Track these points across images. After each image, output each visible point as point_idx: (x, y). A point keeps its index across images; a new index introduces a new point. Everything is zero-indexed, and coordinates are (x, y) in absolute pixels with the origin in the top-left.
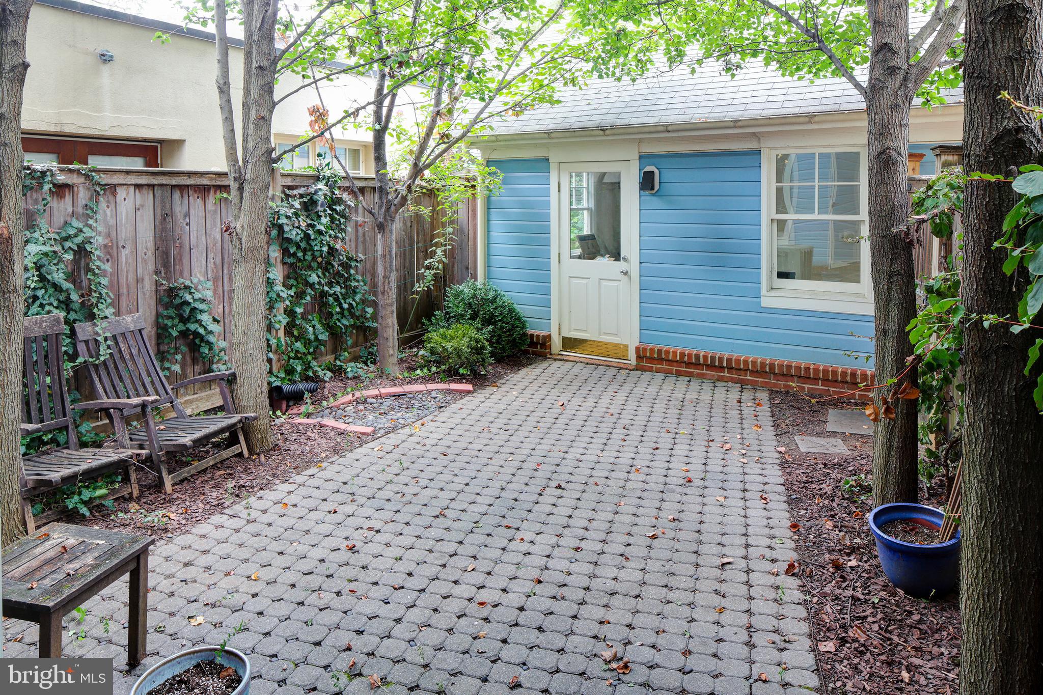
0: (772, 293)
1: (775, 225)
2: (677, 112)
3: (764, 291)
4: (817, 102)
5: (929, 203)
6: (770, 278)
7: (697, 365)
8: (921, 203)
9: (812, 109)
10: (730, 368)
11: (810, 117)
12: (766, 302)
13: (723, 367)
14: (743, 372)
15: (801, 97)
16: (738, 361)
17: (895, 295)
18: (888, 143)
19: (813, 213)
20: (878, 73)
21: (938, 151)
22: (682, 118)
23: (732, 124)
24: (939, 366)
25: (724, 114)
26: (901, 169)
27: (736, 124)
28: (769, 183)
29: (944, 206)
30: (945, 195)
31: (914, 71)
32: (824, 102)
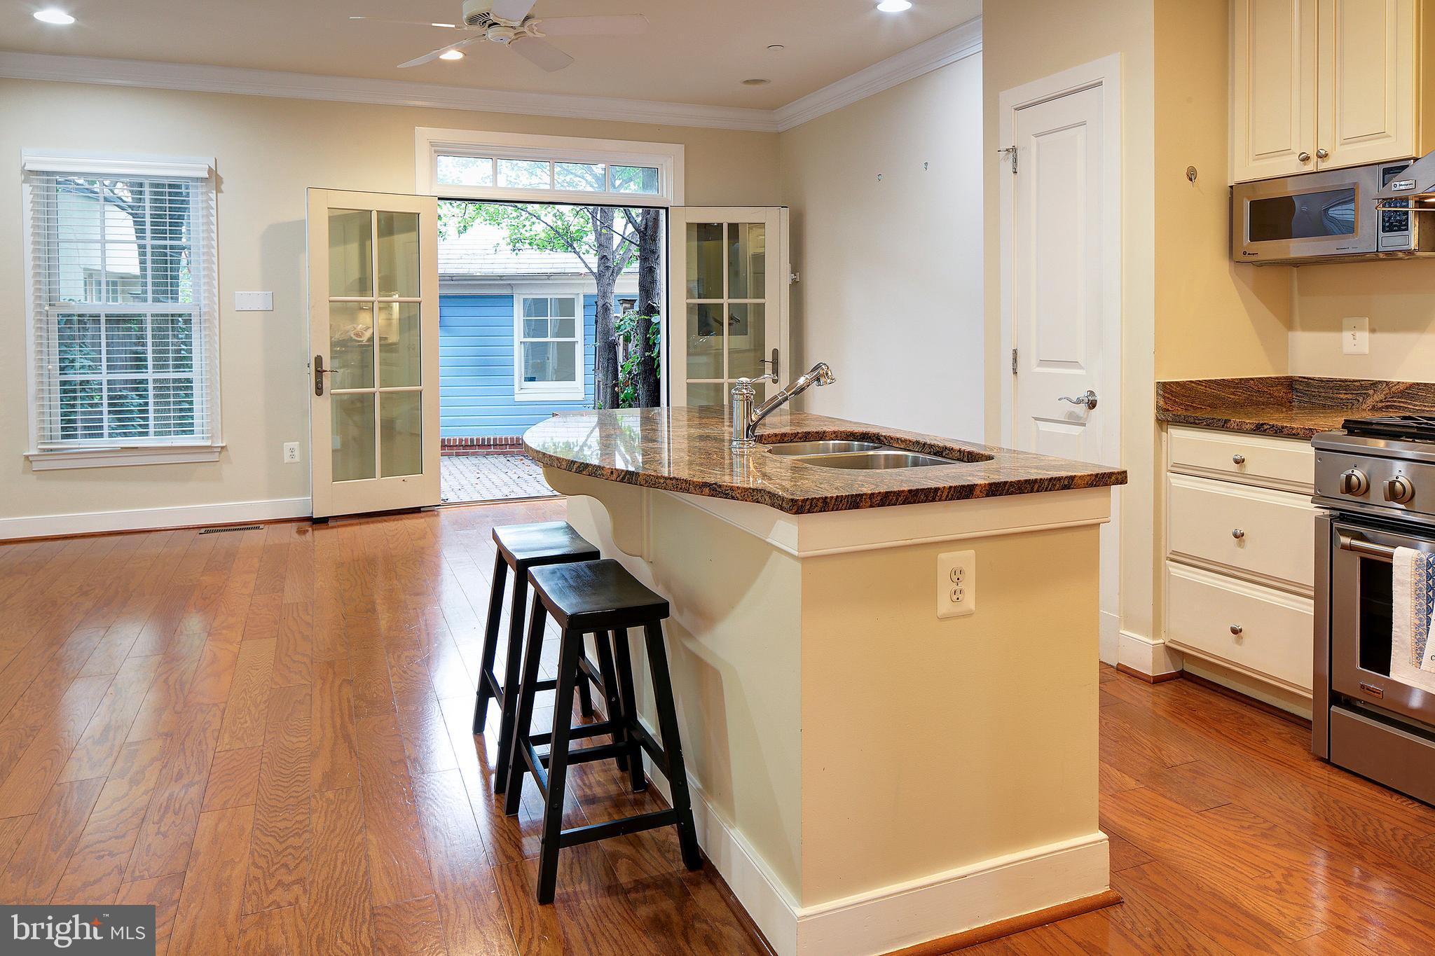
0: (522, 391)
1: (523, 345)
2: (456, 266)
3: (516, 390)
4: (550, 266)
5: (622, 327)
6: (520, 381)
7: (472, 446)
8: (619, 327)
9: (549, 271)
10: (495, 445)
11: (549, 276)
12: (518, 398)
13: (491, 445)
14: (504, 447)
15: (540, 261)
16: (501, 439)
17: (610, 368)
18: (607, 300)
19: (547, 336)
20: (601, 268)
21: (621, 302)
22: (461, 271)
23: (498, 278)
24: (627, 400)
25: (491, 270)
26: (611, 312)
27: (501, 277)
28: (519, 318)
29: (628, 329)
30: (629, 324)
31: (616, 268)
32: (555, 266)
